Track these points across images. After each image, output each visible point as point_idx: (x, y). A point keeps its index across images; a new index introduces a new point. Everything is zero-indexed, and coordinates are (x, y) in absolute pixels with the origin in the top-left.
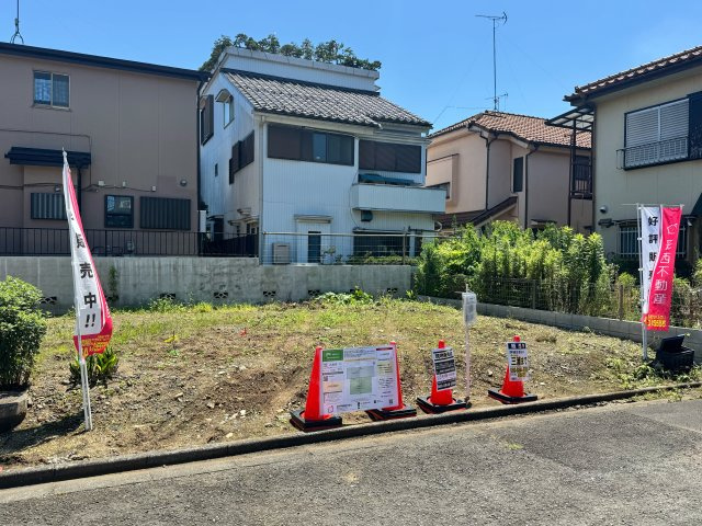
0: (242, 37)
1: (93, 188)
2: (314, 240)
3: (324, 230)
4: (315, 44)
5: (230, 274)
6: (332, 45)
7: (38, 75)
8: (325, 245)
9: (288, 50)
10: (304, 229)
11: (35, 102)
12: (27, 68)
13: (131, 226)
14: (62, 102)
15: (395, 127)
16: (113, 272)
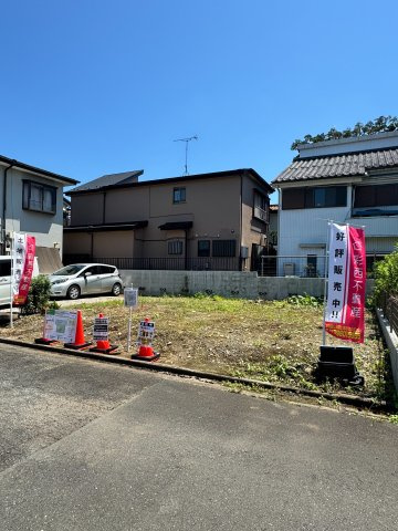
0: (308, 137)
1: (193, 238)
2: (312, 260)
3: (319, 254)
4: (364, 124)
5: (240, 281)
6: (380, 120)
7: (175, 190)
8: (319, 263)
9: (347, 134)
10: (305, 254)
11: (174, 202)
12: (171, 187)
13: (208, 256)
14: (183, 200)
15: (387, 171)
16: (186, 278)
